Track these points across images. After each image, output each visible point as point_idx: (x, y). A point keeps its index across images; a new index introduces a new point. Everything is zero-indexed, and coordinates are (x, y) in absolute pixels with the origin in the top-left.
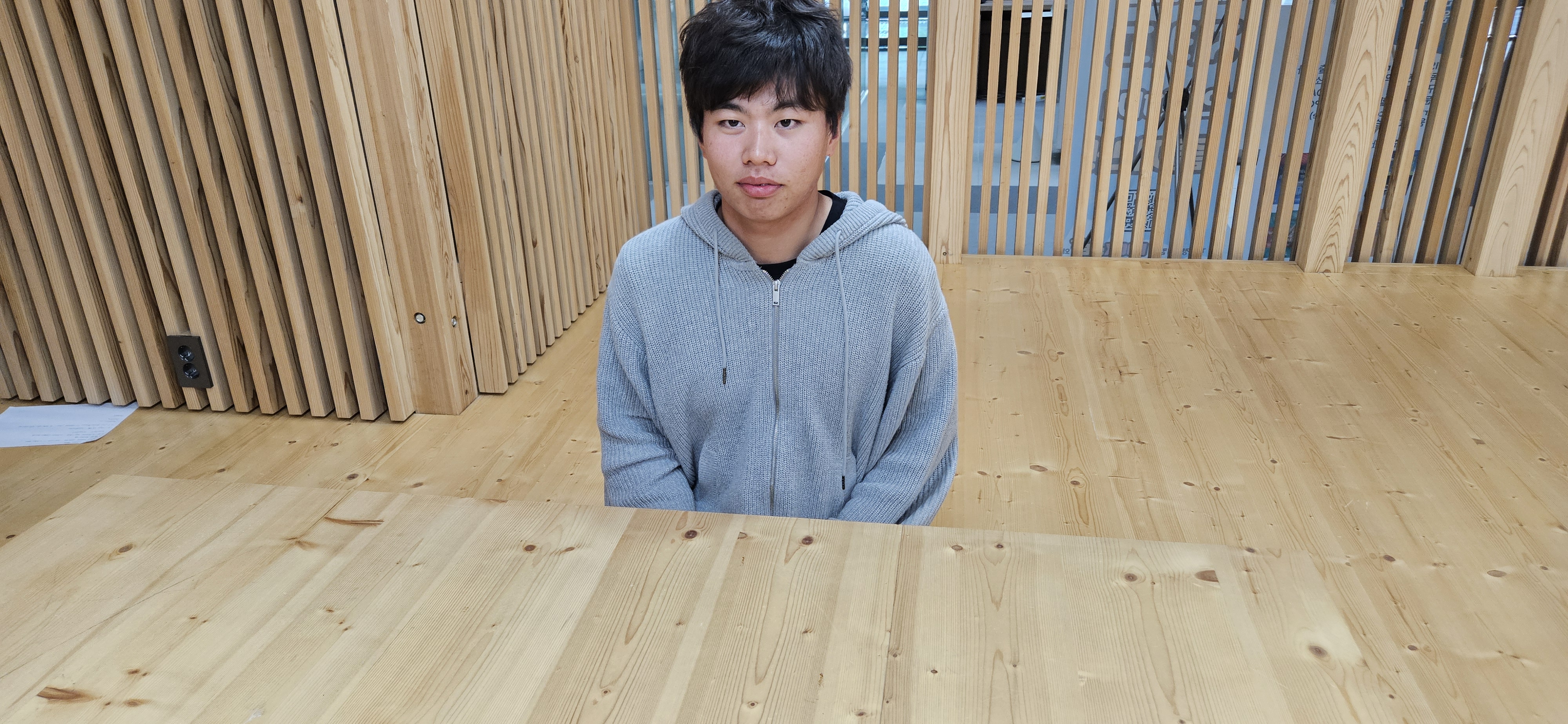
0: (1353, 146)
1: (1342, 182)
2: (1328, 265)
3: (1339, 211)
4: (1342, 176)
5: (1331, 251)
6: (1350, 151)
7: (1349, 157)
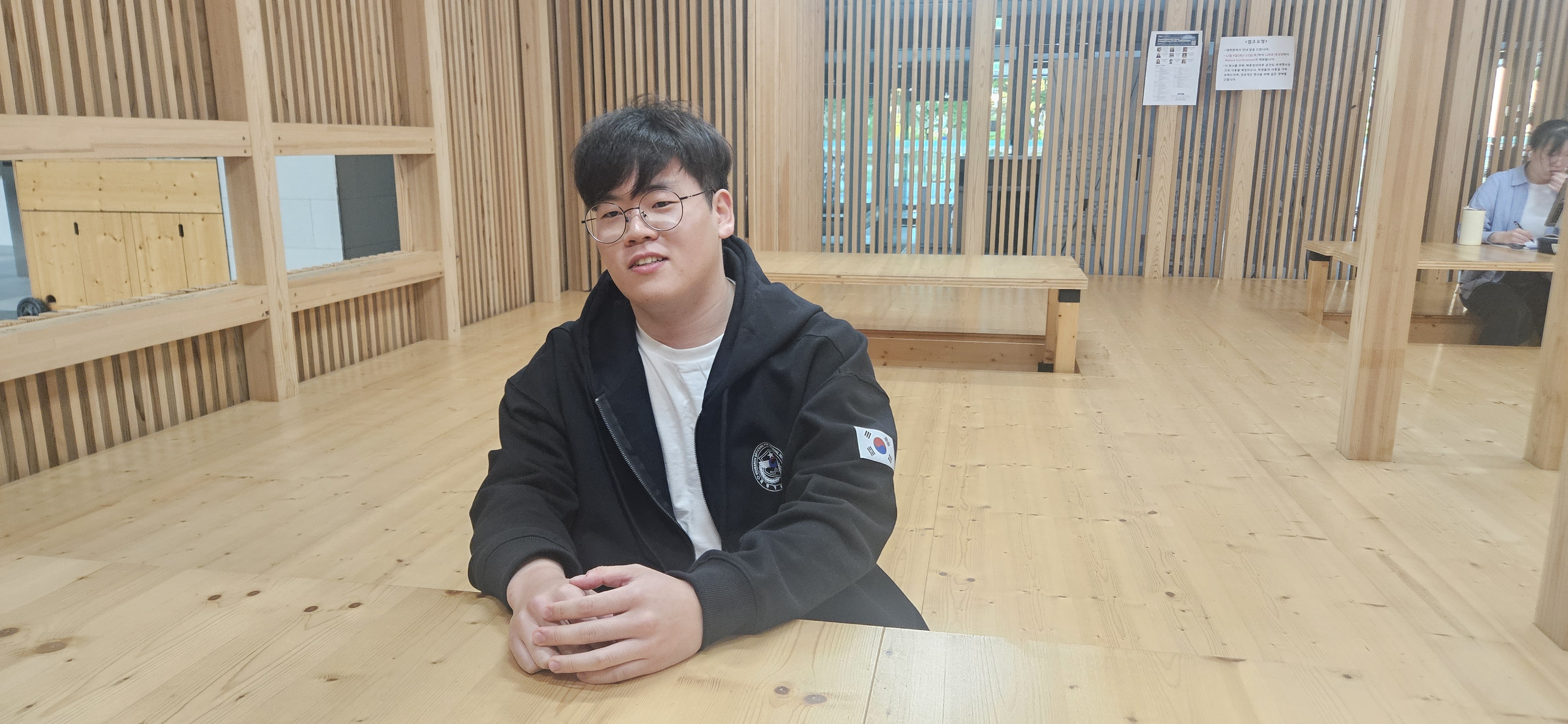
0: (1160, 218)
1: (1158, 235)
2: (1155, 275)
3: (1158, 248)
4: (1157, 232)
5: (1156, 268)
6: (1159, 220)
7: (1160, 223)
